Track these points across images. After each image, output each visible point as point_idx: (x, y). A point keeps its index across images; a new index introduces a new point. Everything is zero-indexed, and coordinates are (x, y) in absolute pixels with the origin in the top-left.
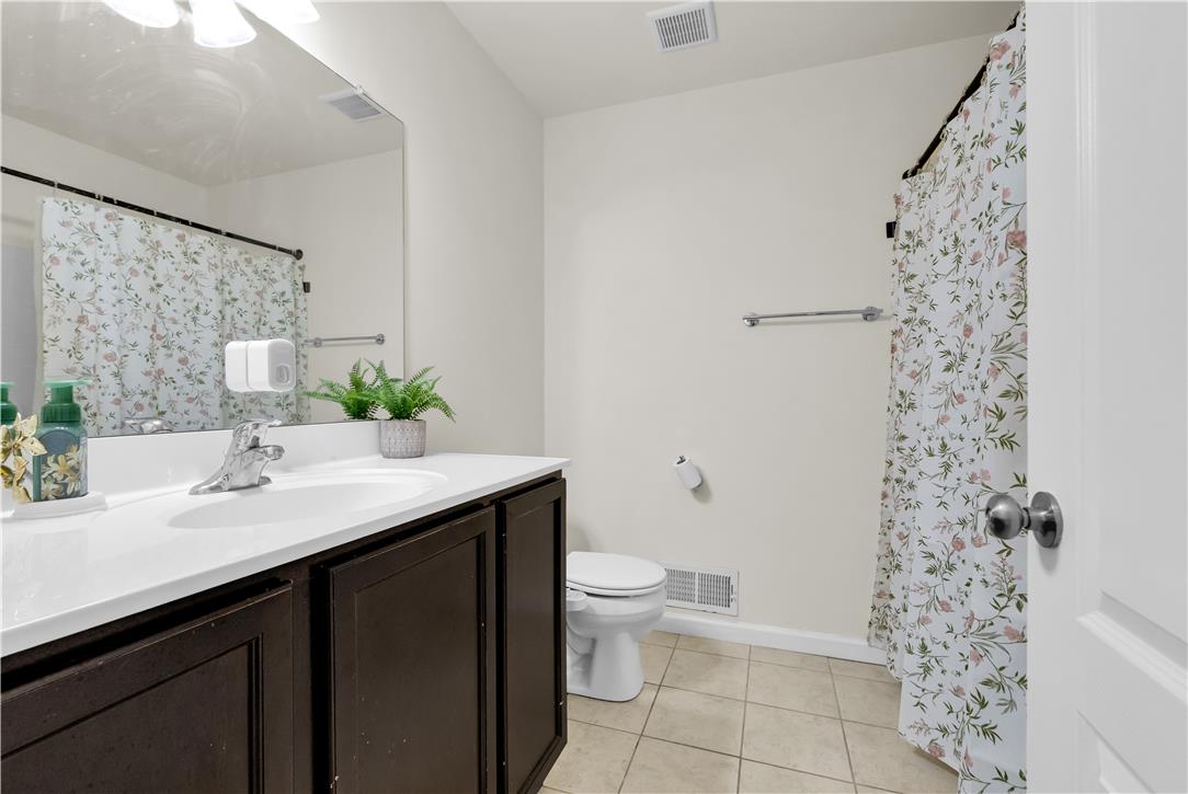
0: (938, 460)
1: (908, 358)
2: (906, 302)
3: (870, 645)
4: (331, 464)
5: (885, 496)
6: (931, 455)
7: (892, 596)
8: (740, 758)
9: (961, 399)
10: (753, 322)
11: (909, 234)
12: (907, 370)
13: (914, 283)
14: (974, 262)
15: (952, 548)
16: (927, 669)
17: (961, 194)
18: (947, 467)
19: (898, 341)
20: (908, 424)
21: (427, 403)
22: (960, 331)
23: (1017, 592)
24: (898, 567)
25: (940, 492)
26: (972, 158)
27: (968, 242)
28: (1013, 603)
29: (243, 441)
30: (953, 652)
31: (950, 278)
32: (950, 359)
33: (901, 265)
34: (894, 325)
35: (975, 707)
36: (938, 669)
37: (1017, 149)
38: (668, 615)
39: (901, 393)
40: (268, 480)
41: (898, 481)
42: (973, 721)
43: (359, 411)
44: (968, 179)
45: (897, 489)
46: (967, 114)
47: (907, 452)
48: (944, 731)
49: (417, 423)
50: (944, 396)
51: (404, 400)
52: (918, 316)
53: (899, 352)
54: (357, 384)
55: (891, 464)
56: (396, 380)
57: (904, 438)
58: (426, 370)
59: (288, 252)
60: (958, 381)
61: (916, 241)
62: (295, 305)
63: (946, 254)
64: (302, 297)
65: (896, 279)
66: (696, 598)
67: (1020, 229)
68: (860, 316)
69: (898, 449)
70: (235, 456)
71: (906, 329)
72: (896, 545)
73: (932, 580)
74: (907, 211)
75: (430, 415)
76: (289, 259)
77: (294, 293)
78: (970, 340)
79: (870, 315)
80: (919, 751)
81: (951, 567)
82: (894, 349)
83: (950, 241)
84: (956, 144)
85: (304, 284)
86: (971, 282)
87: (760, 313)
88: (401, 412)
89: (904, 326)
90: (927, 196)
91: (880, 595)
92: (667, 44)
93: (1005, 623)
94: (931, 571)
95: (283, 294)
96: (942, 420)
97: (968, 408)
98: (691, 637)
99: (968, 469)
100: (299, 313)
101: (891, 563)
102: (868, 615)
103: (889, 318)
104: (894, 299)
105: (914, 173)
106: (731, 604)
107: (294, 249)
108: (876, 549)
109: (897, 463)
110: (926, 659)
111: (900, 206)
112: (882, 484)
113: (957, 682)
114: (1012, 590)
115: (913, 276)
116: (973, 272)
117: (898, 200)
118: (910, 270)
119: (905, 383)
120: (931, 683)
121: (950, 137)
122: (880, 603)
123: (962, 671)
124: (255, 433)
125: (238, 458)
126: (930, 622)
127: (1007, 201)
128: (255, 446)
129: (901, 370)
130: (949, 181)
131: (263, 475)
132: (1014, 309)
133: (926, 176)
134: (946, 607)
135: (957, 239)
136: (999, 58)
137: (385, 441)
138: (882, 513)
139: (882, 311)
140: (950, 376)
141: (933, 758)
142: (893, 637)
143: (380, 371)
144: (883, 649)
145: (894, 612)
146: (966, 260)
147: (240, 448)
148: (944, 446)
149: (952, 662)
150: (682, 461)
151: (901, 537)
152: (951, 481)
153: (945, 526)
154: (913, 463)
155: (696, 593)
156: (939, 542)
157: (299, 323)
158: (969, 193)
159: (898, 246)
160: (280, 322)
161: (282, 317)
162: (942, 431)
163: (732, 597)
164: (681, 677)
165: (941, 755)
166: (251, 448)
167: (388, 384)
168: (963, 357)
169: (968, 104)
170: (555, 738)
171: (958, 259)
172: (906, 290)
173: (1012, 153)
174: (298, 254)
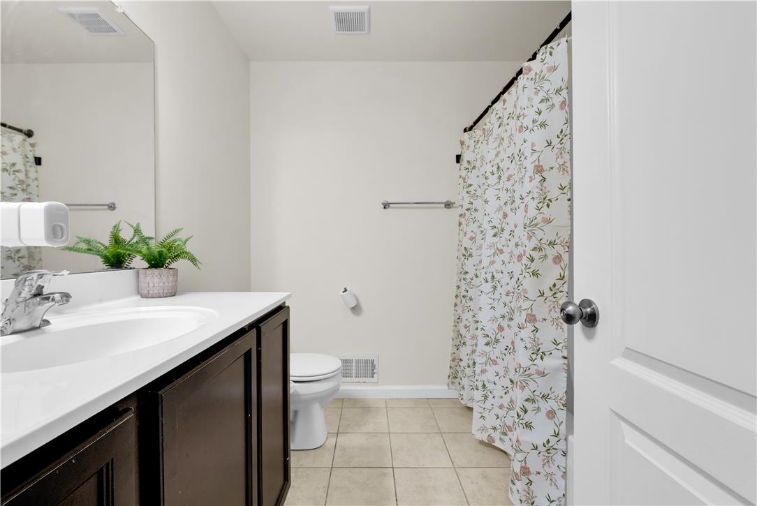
0: (490, 284)
1: (469, 230)
2: (467, 199)
3: (449, 389)
4: (98, 305)
5: (456, 305)
6: (487, 282)
7: (461, 360)
8: (393, 468)
9: (501, 252)
10: (386, 206)
11: (469, 162)
12: (468, 236)
13: (471, 189)
14: (508, 180)
15: (497, 331)
16: (486, 397)
17: (500, 144)
18: (495, 288)
19: (463, 220)
20: (469, 265)
21: (178, 255)
22: (501, 215)
23: (541, 351)
24: (464, 343)
25: (491, 301)
26: (508, 125)
27: (505, 169)
28: (539, 357)
29: (27, 289)
30: (499, 386)
31: (496, 187)
32: (496, 230)
33: (464, 179)
34: (460, 211)
35: (521, 413)
36: (491, 396)
37: (539, 123)
38: (343, 387)
39: (465, 248)
40: (47, 322)
41: (464, 297)
42: (521, 422)
43: (117, 262)
44: (505, 136)
45: (464, 301)
46: (505, 101)
47: (469, 280)
48: (494, 429)
49: (171, 270)
50: (493, 250)
51: (161, 254)
52: (474, 207)
53: (463, 226)
54: (117, 240)
55: (458, 287)
56: (151, 238)
57: (467, 273)
58: (176, 231)
59: (20, 131)
60: (500, 242)
61: (472, 165)
62: (26, 175)
63: (493, 174)
64: (33, 169)
65: (461, 186)
66: (353, 375)
67: (541, 164)
68: (443, 205)
69: (464, 279)
70: (17, 303)
71: (468, 214)
72: (463, 331)
73: (488, 349)
74: (468, 149)
75: (180, 264)
76: (19, 137)
77: (25, 165)
78: (507, 221)
79: (448, 205)
80: (482, 442)
81: (497, 341)
82: (460, 224)
83: (495, 167)
84: (498, 116)
85: (36, 158)
86: (507, 190)
87: (390, 201)
88: (157, 262)
89: (466, 212)
90: (480, 142)
91: (453, 360)
92: (339, 29)
93: (535, 367)
94: (487, 344)
95: (14, 165)
96: (492, 263)
97: (505, 257)
98: (350, 399)
99: (506, 288)
100: (30, 182)
101: (459, 342)
102: (448, 372)
103: (458, 207)
104: (460, 197)
105: (471, 129)
106: (374, 375)
107: (25, 128)
108: (452, 335)
109: (463, 287)
110: (485, 392)
111: (464, 146)
112: (454, 299)
113: (501, 401)
114: (538, 350)
115: (471, 185)
116: (508, 185)
117: (462, 143)
118: (469, 182)
119: (467, 243)
120: (488, 405)
121: (495, 112)
122: (453, 364)
123: (503, 395)
124: (40, 282)
125: (22, 305)
126: (487, 371)
127: (534, 149)
128: (38, 294)
129: (465, 235)
130: (494, 136)
131: (45, 318)
132: (538, 205)
133: (477, 131)
134: (495, 363)
135: (499, 167)
136: (528, 74)
137: (143, 285)
138: (454, 315)
139: (454, 203)
140: (496, 240)
141: (489, 445)
142: (462, 382)
143: (137, 231)
144: (455, 389)
145: (462, 368)
146: (504, 178)
147: (23, 295)
148: (493, 277)
149: (498, 391)
150: (346, 290)
151: (466, 327)
152: (497, 295)
153: (494, 319)
154: (471, 286)
155: (354, 372)
156: (490, 328)
157: (30, 190)
158: (506, 143)
159: (463, 168)
160: (11, 188)
161: (13, 184)
162: (492, 269)
163: (375, 371)
164: (349, 425)
165: (494, 442)
166: (35, 296)
167: (145, 240)
168: (503, 230)
169: (506, 96)
170: (284, 484)
171: (500, 178)
172: (467, 192)
173: (536, 124)
174: (29, 134)
